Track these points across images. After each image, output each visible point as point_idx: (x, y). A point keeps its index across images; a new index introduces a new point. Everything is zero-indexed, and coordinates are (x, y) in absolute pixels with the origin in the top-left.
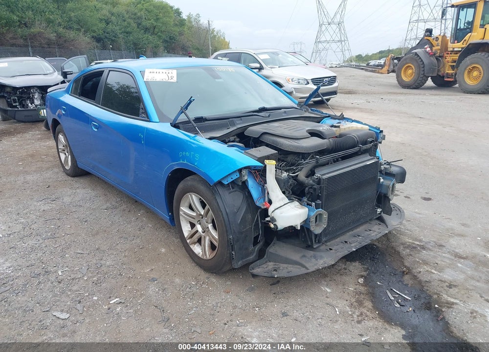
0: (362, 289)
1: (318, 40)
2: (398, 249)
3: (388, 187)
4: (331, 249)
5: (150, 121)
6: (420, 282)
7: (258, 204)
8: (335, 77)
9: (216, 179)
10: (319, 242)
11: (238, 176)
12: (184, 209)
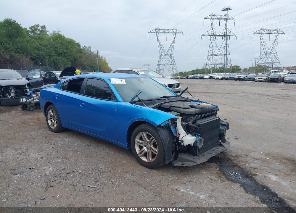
0: (219, 172)
1: (159, 64)
2: (230, 158)
3: (224, 130)
4: (204, 156)
5: (118, 101)
6: (242, 169)
7: (175, 135)
8: (179, 84)
9: (158, 124)
10: (199, 153)
11: (168, 122)
12: (137, 140)
